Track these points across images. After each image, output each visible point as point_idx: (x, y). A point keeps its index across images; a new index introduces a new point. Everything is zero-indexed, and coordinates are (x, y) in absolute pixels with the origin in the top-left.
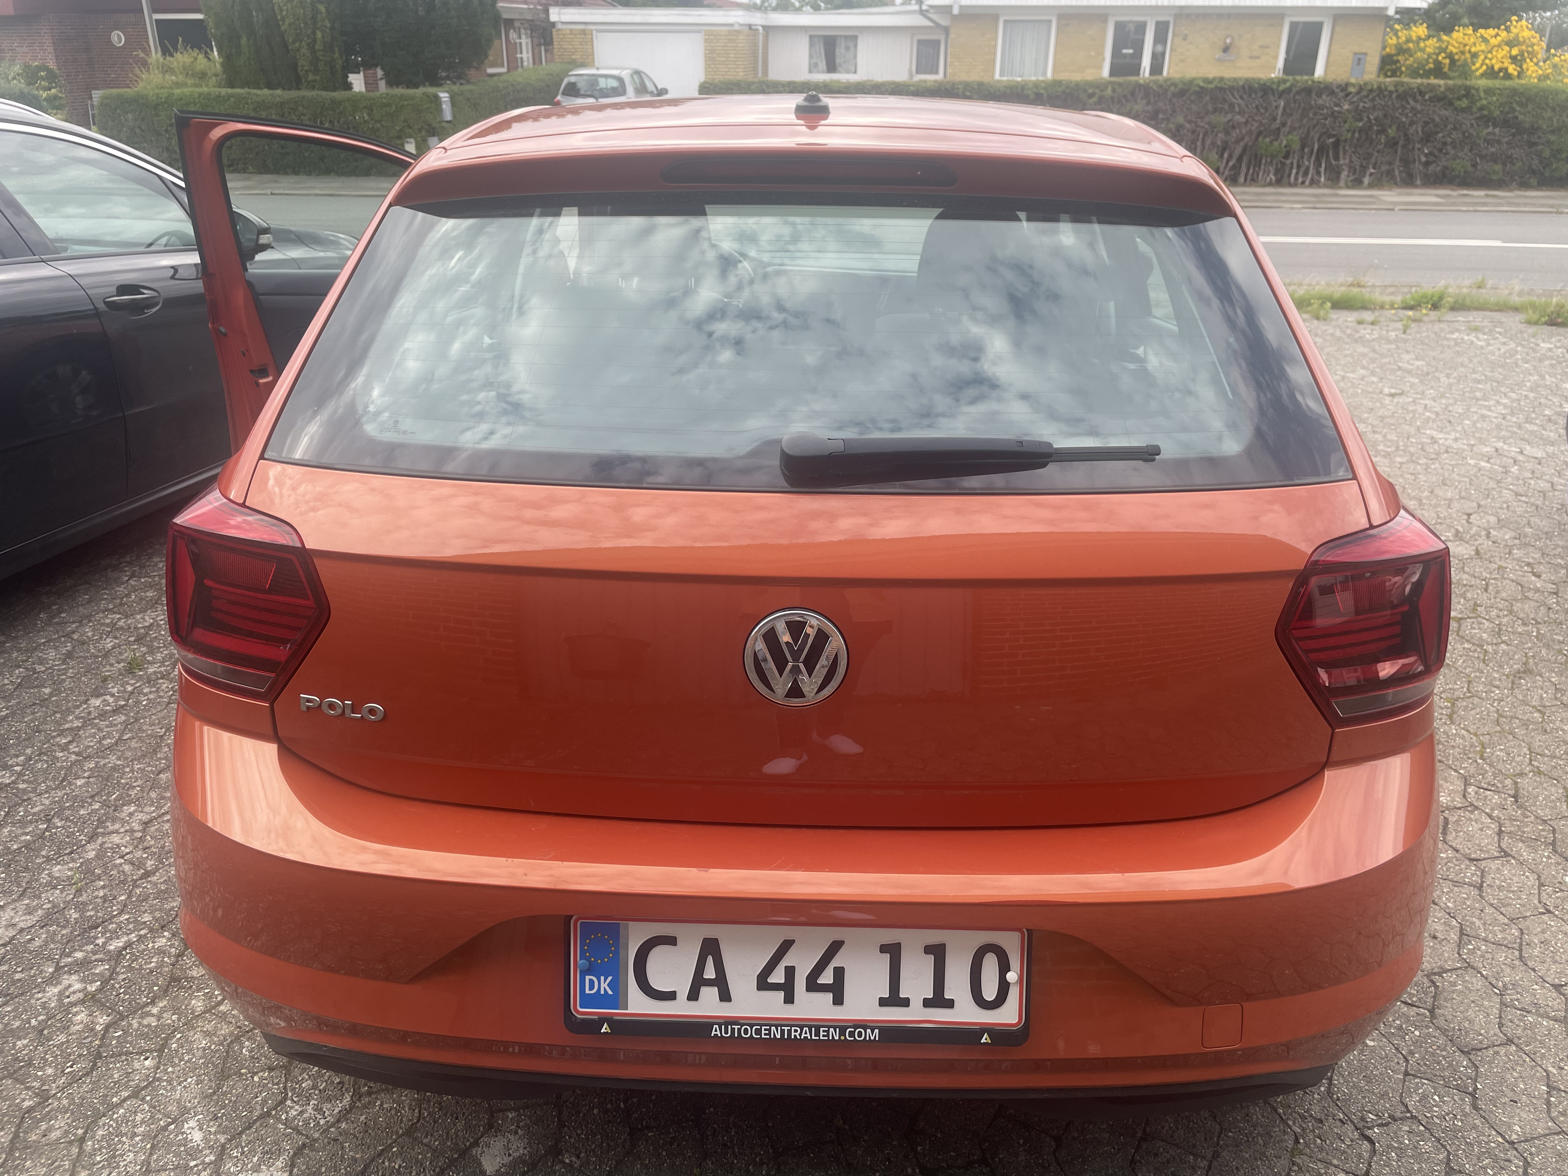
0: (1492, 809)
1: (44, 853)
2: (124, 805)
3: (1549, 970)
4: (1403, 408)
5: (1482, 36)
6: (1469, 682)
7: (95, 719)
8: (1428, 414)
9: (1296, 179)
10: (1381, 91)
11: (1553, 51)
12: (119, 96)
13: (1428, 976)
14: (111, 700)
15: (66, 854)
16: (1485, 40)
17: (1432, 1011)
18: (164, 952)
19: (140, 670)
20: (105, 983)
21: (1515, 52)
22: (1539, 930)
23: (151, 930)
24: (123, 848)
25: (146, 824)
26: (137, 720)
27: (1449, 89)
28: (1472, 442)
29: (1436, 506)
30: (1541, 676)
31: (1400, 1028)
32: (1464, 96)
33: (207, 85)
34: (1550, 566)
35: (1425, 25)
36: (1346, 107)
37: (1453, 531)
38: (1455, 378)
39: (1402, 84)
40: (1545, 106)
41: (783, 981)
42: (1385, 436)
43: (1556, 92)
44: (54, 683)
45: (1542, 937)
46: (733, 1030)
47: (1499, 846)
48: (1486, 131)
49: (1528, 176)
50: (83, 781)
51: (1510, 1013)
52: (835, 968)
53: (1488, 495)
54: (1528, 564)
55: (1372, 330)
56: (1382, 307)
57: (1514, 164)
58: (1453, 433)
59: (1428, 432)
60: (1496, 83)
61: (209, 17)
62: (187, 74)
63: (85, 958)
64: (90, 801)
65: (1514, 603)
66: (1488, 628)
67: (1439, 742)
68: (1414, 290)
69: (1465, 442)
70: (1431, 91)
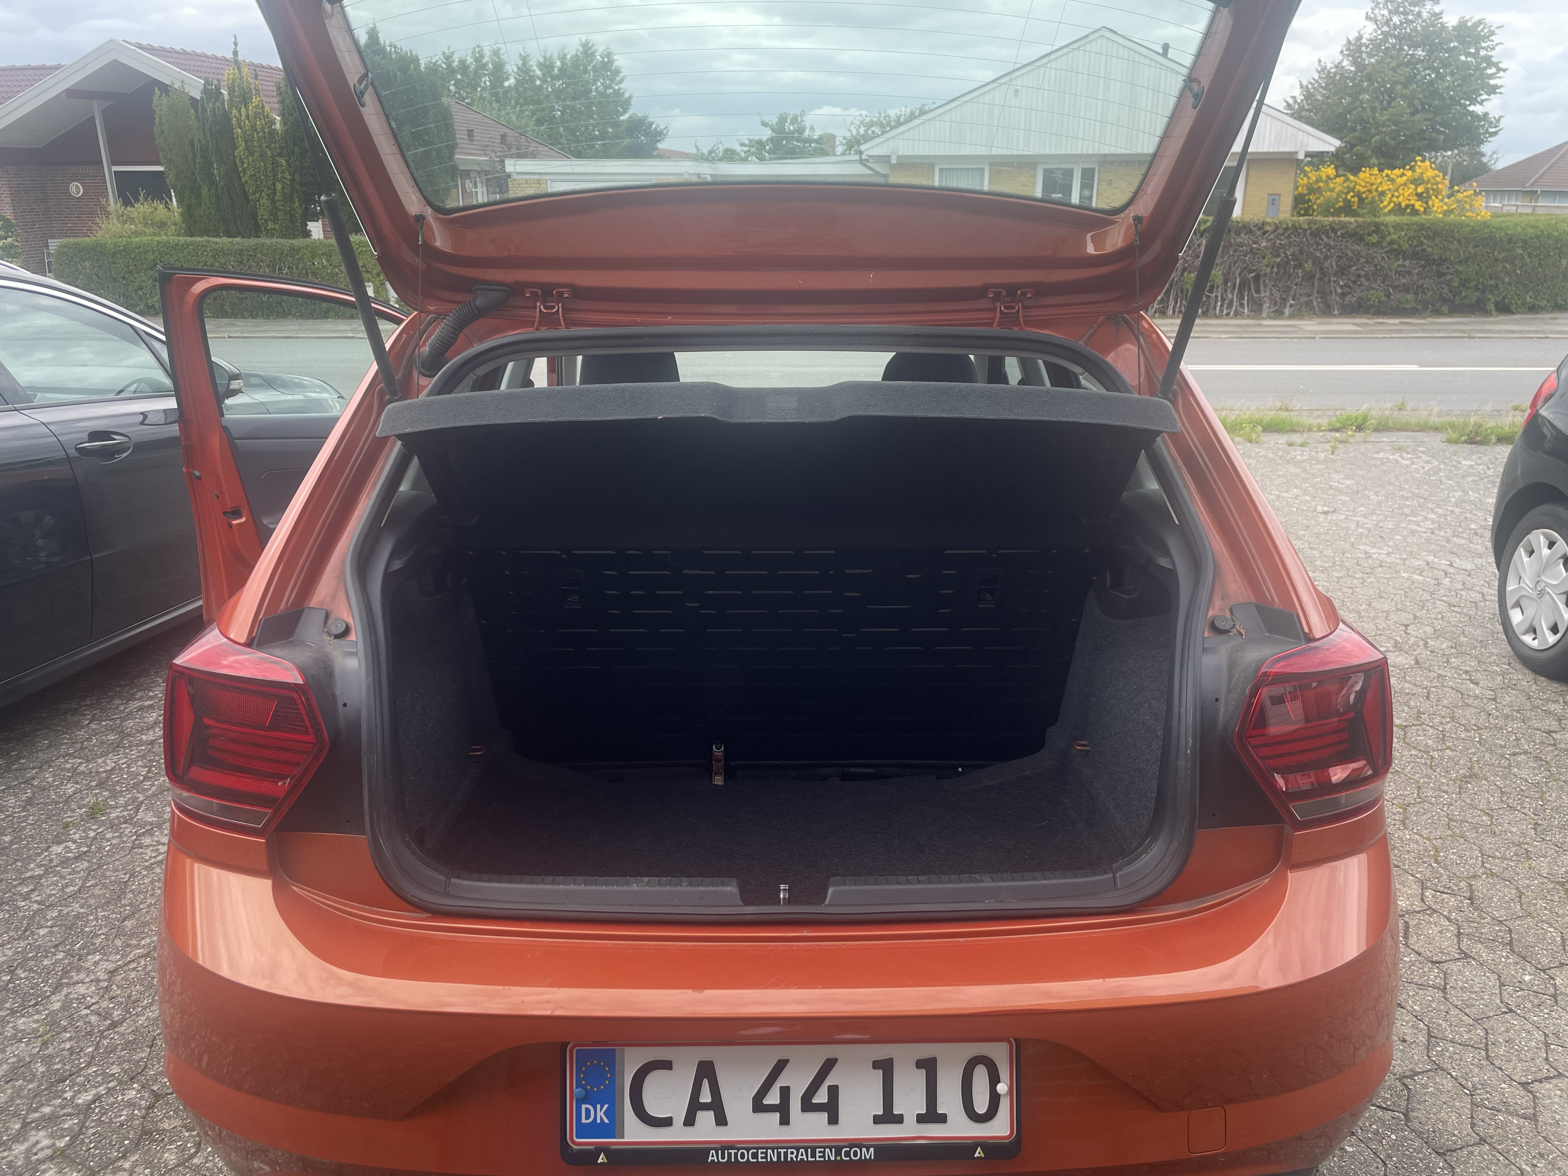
0: (1450, 912)
1: (7, 1005)
2: (88, 954)
3: (1515, 1068)
4: (1336, 525)
5: (1387, 175)
6: (1419, 788)
7: (56, 866)
8: (1361, 530)
9: (1221, 311)
10: (1295, 229)
11: (1456, 188)
12: (76, 244)
13: (1400, 1079)
14: (73, 846)
15: (30, 1006)
16: (1392, 180)
17: (1406, 1115)
18: (134, 1105)
19: (103, 815)
20: (74, 1138)
21: (1420, 189)
22: (1503, 1029)
23: (120, 1082)
24: (88, 999)
25: (112, 973)
26: (100, 867)
27: (1359, 226)
28: (1404, 557)
29: (1375, 618)
30: (1486, 780)
31: (1376, 1133)
32: (1373, 231)
33: (166, 234)
34: (1486, 673)
35: (1333, 166)
36: (1264, 244)
37: (1392, 642)
38: (1383, 495)
39: (1315, 222)
40: (1451, 239)
41: (778, 1102)
42: (1321, 552)
43: (1461, 225)
44: (14, 831)
45: (1506, 1036)
46: (730, 1155)
47: (1459, 948)
48: (1396, 264)
49: (1440, 304)
50: (46, 930)
51: (1482, 1114)
52: (829, 1087)
53: (1423, 607)
54: (1466, 672)
55: (1302, 451)
56: (1310, 430)
57: (1425, 293)
58: (1385, 548)
59: (1362, 547)
60: (1405, 219)
61: (170, 170)
62: (147, 223)
63: (53, 1113)
64: (53, 950)
65: (1455, 710)
66: (1433, 734)
67: (1394, 848)
68: (1338, 413)
69: (1397, 556)
70: (1342, 228)
